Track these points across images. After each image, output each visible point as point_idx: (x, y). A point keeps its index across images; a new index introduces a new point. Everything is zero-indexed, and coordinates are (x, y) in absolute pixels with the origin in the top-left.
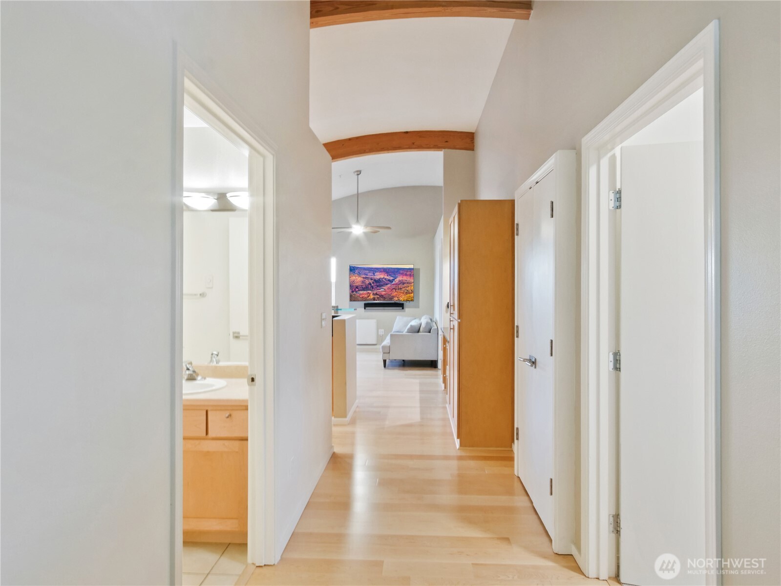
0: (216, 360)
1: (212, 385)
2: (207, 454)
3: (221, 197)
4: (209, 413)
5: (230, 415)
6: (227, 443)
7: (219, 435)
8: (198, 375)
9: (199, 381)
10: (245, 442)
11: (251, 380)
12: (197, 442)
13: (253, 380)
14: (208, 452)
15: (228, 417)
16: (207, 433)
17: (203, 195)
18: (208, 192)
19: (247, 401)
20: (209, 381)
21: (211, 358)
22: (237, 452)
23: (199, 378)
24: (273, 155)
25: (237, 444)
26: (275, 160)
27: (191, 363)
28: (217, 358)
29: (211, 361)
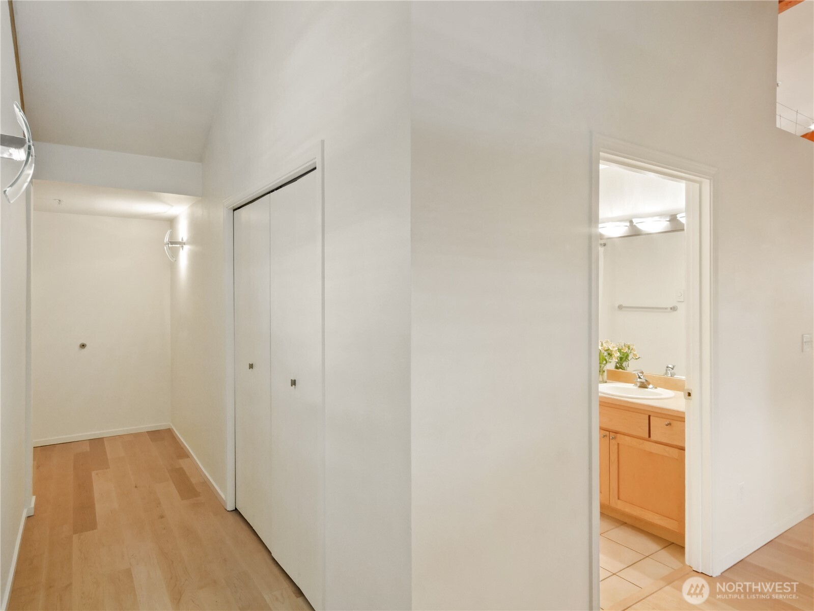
0: (671, 373)
1: (661, 395)
2: (650, 454)
3: (673, 218)
4: (651, 417)
5: (669, 424)
6: (667, 448)
7: (660, 440)
8: (649, 384)
9: (650, 389)
10: (683, 451)
11: (687, 394)
12: (641, 441)
13: (689, 394)
14: (651, 453)
15: (667, 425)
16: (650, 436)
17: (657, 218)
18: (661, 215)
19: (684, 413)
20: (660, 390)
21: (666, 370)
22: (677, 460)
23: (651, 386)
24: (710, 180)
25: (676, 451)
26: (712, 184)
27: (642, 373)
28: (672, 371)
29: (666, 373)
